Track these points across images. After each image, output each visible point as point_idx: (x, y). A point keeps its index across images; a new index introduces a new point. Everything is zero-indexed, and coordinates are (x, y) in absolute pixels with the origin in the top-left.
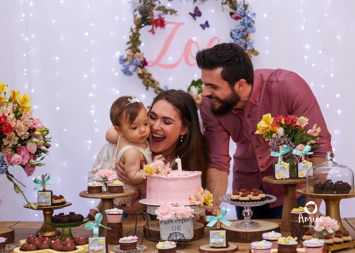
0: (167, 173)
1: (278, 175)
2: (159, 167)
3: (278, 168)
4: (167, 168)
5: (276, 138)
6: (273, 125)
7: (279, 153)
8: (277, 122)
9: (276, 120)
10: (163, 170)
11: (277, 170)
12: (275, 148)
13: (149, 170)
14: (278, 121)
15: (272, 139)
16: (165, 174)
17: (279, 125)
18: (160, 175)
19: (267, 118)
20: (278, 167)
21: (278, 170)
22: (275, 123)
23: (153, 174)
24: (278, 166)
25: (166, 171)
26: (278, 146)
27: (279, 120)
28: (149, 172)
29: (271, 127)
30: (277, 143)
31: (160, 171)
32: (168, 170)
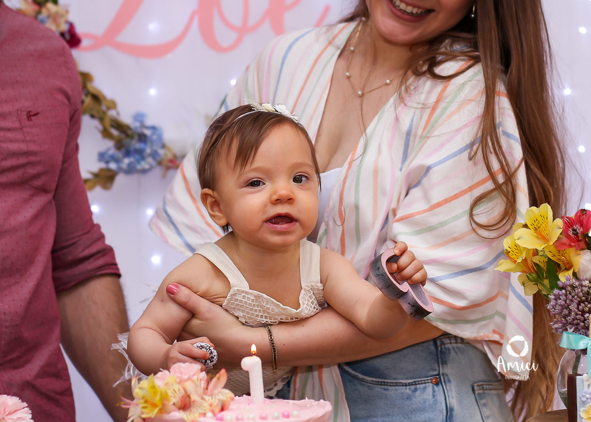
0: (219, 408)
1: (586, 412)
2: (189, 386)
3: (586, 389)
4: (216, 391)
5: (573, 287)
6: (564, 244)
7: (588, 336)
8: (576, 234)
9: (572, 226)
10: (206, 398)
11: (584, 396)
12: (574, 319)
13: (157, 399)
14: (580, 230)
15: (561, 289)
16: (213, 412)
17: (582, 244)
18: (197, 415)
19: (540, 219)
20: (586, 384)
21: (588, 396)
22: (568, 236)
23: (169, 413)
24: (587, 380)
25: (217, 401)
26: (583, 315)
27: (582, 225)
28: (154, 405)
29: (553, 249)
30: (579, 304)
31: (194, 402)
32: (221, 397)
